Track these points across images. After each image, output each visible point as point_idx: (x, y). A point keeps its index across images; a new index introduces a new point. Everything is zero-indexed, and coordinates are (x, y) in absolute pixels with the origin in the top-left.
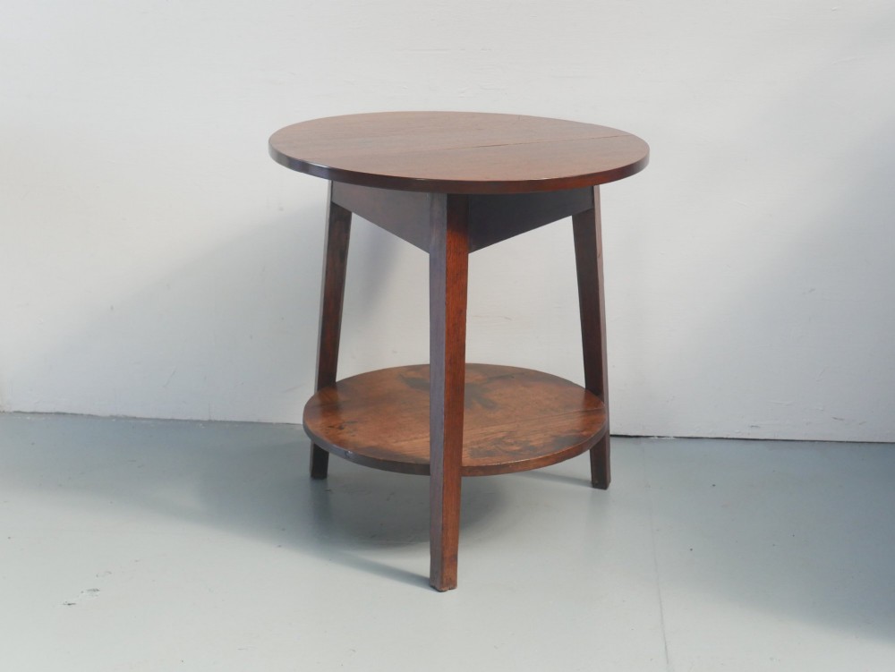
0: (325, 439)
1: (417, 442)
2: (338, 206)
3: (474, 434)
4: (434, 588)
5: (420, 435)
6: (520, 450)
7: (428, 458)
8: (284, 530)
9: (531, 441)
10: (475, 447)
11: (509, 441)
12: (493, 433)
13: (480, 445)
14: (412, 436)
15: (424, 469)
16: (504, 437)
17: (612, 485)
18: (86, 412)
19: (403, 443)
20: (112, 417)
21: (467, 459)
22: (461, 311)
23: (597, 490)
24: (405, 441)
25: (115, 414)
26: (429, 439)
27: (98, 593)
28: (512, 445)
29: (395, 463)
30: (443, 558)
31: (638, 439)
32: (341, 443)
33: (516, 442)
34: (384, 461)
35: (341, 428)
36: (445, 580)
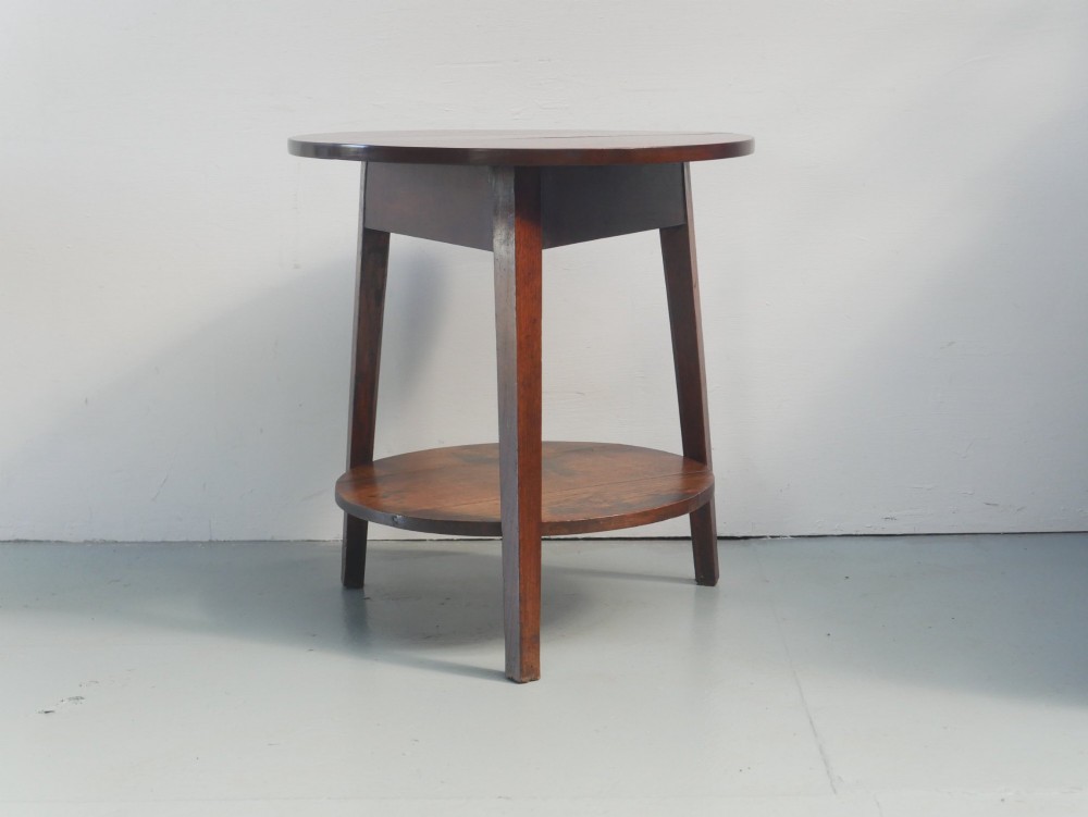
0: (365, 507)
2: (373, 231)
4: (511, 680)
7: (499, 516)
8: (314, 636)
9: (624, 499)
10: (557, 506)
11: (596, 500)
12: (576, 495)
13: (562, 505)
14: (474, 500)
15: (494, 528)
16: (589, 498)
17: (721, 581)
18: (55, 538)
19: (464, 507)
20: (87, 542)
22: (535, 320)
23: (703, 587)
24: (466, 504)
25: (90, 539)
27: (82, 701)
28: (601, 503)
29: (456, 522)
30: (522, 639)
31: (747, 541)
34: (442, 521)
36: (525, 666)
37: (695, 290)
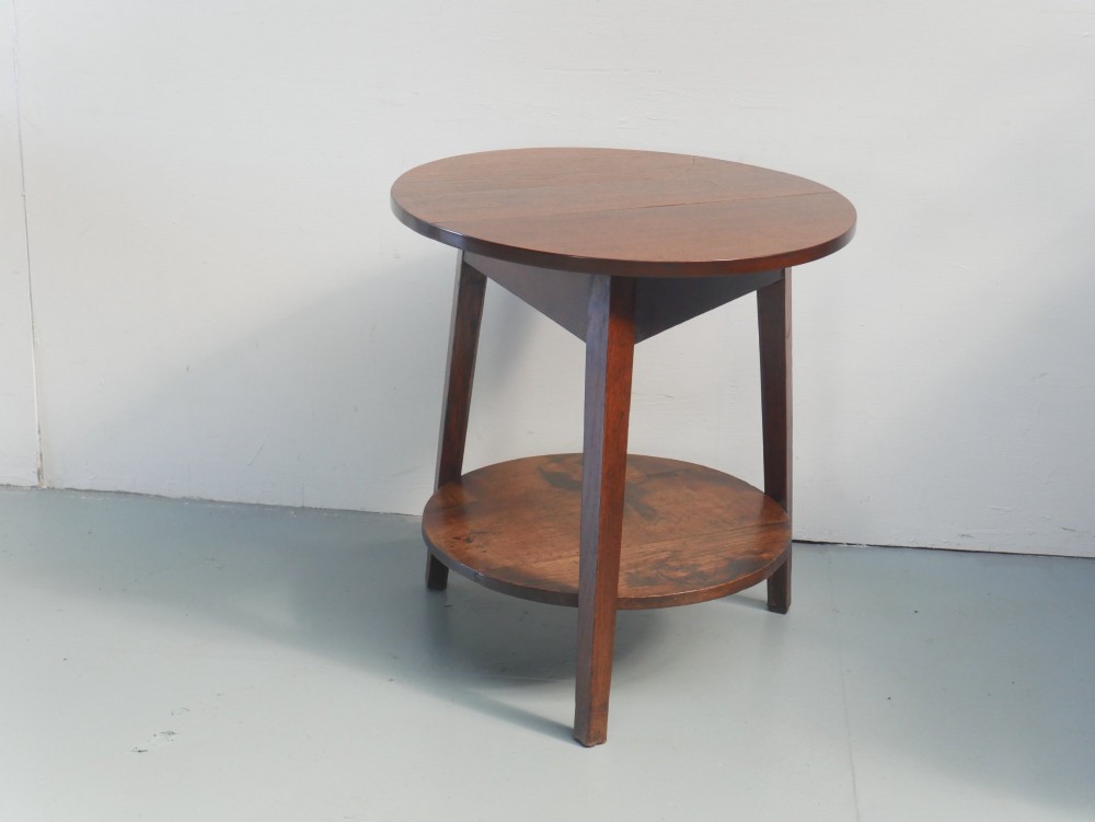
0: (450, 555)
1: (562, 564)
2: (471, 267)
3: (631, 553)
4: (579, 741)
5: (566, 553)
6: (687, 578)
7: (576, 585)
8: (395, 658)
9: (700, 565)
10: (633, 571)
11: (673, 564)
12: (654, 553)
13: (639, 569)
14: (556, 554)
15: (571, 599)
16: (667, 559)
17: (793, 608)
18: (154, 492)
19: (544, 564)
20: (185, 499)
21: (623, 589)
22: (623, 413)
23: (774, 614)
24: (546, 560)
25: (188, 496)
26: (577, 559)
27: (174, 737)
28: (677, 569)
29: (536, 590)
30: (591, 708)
31: (824, 546)
32: (469, 561)
33: (682, 567)
34: (522, 587)
35: (469, 541)
36: (592, 733)
37: (787, 341)
